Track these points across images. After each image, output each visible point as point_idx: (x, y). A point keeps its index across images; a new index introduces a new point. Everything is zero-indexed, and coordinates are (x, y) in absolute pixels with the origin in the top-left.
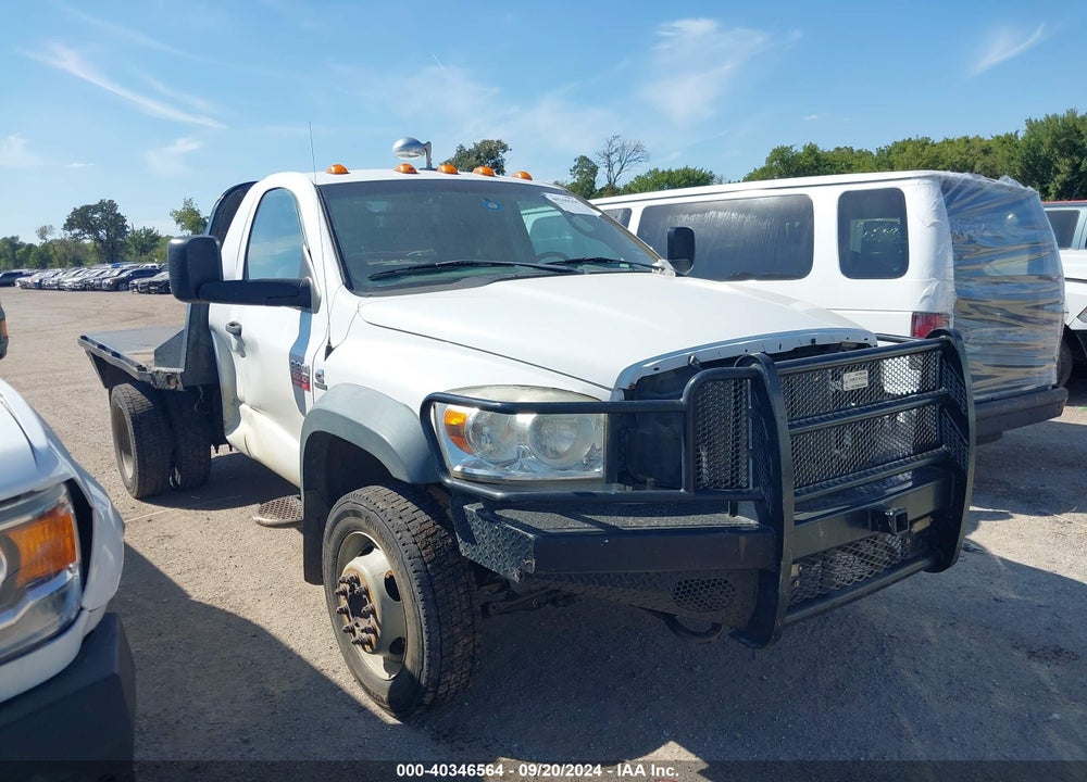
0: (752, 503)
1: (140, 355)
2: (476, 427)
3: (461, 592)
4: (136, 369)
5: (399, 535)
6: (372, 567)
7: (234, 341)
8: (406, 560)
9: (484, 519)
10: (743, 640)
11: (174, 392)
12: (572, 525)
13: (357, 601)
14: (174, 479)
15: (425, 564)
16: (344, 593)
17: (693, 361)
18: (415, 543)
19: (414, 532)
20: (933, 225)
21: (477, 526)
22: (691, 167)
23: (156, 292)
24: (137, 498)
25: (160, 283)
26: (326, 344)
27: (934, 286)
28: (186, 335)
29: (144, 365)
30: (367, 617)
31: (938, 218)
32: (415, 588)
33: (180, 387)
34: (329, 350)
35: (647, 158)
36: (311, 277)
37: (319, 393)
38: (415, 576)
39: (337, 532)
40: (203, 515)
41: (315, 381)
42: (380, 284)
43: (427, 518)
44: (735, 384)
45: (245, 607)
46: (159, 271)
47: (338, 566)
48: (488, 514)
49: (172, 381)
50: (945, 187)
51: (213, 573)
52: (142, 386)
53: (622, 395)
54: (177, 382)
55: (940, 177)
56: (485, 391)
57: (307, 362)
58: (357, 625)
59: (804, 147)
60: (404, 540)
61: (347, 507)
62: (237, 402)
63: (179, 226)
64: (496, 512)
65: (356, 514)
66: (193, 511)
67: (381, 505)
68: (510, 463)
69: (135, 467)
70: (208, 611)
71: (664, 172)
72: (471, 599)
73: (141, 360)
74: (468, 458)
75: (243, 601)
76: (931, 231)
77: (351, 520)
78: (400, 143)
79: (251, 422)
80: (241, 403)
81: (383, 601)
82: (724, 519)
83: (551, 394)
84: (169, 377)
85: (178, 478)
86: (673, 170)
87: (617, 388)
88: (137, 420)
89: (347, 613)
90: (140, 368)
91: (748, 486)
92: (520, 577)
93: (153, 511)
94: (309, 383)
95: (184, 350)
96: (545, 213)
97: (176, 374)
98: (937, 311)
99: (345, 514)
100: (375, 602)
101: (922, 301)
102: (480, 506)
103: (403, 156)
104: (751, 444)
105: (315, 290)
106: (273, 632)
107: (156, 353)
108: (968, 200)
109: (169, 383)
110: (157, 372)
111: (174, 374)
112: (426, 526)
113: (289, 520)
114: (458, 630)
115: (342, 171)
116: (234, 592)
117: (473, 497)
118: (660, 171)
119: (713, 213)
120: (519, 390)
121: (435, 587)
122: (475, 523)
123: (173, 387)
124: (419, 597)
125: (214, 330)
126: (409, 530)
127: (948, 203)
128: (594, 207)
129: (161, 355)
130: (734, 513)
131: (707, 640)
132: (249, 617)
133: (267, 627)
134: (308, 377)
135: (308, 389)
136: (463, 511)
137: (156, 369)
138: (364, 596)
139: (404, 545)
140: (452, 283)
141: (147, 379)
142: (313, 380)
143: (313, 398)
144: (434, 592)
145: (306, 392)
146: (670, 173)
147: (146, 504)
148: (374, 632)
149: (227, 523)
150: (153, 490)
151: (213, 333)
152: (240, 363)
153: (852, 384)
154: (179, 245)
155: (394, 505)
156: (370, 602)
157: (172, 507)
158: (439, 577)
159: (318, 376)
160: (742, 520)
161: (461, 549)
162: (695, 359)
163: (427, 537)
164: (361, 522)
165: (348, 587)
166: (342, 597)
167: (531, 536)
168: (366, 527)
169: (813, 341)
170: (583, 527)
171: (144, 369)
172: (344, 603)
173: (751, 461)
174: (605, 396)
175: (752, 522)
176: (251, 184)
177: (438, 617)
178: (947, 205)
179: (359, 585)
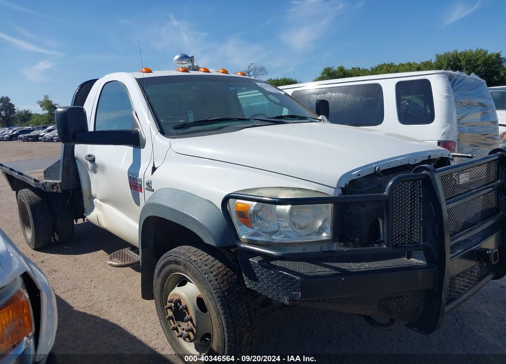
0: (422, 252)
1: (35, 173)
2: (255, 212)
3: (244, 307)
4: (33, 182)
5: (207, 276)
6: (188, 293)
7: (90, 165)
8: (212, 291)
9: (264, 267)
10: (415, 328)
11: (57, 193)
12: (319, 270)
13: (179, 313)
14: (54, 239)
15: (223, 293)
16: (170, 308)
17: (378, 170)
18: (216, 280)
19: (215, 273)
20: (446, 97)
21: (258, 271)
22: (287, 78)
23: (32, 141)
24: (34, 249)
25: (33, 136)
26: (151, 165)
27: (448, 127)
28: (61, 162)
29: (37, 179)
30: (187, 321)
31: (449, 94)
32: (219, 307)
33: (60, 190)
34: (154, 169)
35: (267, 73)
36: (139, 128)
37: (149, 194)
38: (218, 300)
39: (163, 272)
40: (72, 257)
41: (146, 186)
42: (179, 131)
43: (220, 264)
44: (413, 183)
45: (104, 311)
46: (33, 130)
47: (165, 293)
48: (265, 264)
49: (55, 188)
50: (450, 78)
51: (83, 291)
52: (36, 190)
53: (340, 192)
54: (58, 188)
55: (447, 74)
56: (259, 191)
57: (140, 176)
58: (179, 326)
59: (338, 67)
60: (210, 278)
61: (171, 258)
62: (92, 198)
63: (42, 109)
64: (271, 263)
65: (177, 263)
66: (66, 256)
67: (194, 258)
68: (274, 233)
69: (33, 233)
70: (84, 316)
71: (274, 80)
72: (249, 311)
73: (35, 176)
74: (250, 231)
75: (102, 309)
76: (445, 99)
77: (173, 266)
78: (177, 57)
79: (100, 208)
80: (94, 198)
81: (196, 313)
82: (404, 261)
83: (299, 192)
84: (53, 185)
85: (57, 238)
86: (279, 79)
87: (338, 187)
88: (33, 207)
89: (172, 318)
90: (35, 180)
91: (420, 242)
92: (289, 301)
93: (44, 256)
94: (141, 188)
95: (61, 170)
96: (255, 93)
97: (57, 183)
98: (449, 140)
99: (170, 262)
100: (192, 313)
101: (442, 136)
102: (260, 258)
103: (179, 63)
104: (421, 217)
105: (141, 135)
106: (122, 326)
107: (45, 172)
108: (460, 84)
109: (53, 189)
110: (46, 183)
111: (56, 184)
112: (221, 269)
113: (128, 263)
114: (244, 329)
115: (149, 71)
116: (96, 303)
117: (255, 254)
118: (273, 79)
119: (329, 94)
120: (279, 190)
121: (230, 305)
122: (257, 269)
123: (55, 191)
124: (221, 312)
125: (78, 159)
126: (212, 272)
127: (453, 86)
128: (281, 90)
129: (47, 173)
130: (409, 258)
131: (390, 328)
132: (106, 318)
133: (118, 323)
134: (141, 185)
135: (141, 191)
136: (249, 262)
137: (45, 181)
138: (184, 310)
139: (210, 282)
140: (219, 130)
141: (40, 186)
142: (144, 186)
143: (145, 196)
144: (230, 309)
145: (140, 193)
146: (277, 80)
147: (39, 253)
148: (192, 331)
149: (86, 261)
150: (43, 244)
151: (77, 161)
152: (93, 177)
153: (464, 180)
154: (62, 112)
155: (201, 257)
156: (189, 314)
157: (55, 253)
158: (232, 299)
159: (148, 184)
160: (414, 261)
161: (246, 283)
162: (379, 168)
163: (223, 276)
164: (181, 268)
165: (173, 305)
166: (169, 310)
167: (298, 278)
168: (184, 270)
169: (430, 157)
170: (327, 271)
171: (38, 181)
172: (170, 313)
173: (422, 227)
174: (331, 192)
175: (422, 262)
176: (95, 81)
177: (233, 323)
178: (452, 87)
179: (181, 304)
